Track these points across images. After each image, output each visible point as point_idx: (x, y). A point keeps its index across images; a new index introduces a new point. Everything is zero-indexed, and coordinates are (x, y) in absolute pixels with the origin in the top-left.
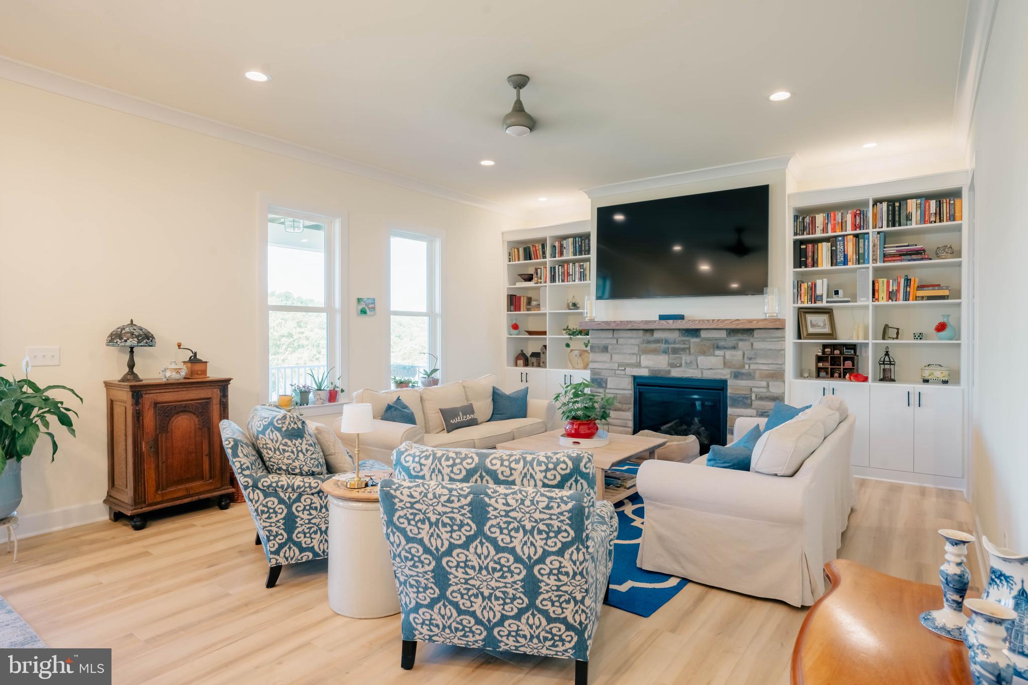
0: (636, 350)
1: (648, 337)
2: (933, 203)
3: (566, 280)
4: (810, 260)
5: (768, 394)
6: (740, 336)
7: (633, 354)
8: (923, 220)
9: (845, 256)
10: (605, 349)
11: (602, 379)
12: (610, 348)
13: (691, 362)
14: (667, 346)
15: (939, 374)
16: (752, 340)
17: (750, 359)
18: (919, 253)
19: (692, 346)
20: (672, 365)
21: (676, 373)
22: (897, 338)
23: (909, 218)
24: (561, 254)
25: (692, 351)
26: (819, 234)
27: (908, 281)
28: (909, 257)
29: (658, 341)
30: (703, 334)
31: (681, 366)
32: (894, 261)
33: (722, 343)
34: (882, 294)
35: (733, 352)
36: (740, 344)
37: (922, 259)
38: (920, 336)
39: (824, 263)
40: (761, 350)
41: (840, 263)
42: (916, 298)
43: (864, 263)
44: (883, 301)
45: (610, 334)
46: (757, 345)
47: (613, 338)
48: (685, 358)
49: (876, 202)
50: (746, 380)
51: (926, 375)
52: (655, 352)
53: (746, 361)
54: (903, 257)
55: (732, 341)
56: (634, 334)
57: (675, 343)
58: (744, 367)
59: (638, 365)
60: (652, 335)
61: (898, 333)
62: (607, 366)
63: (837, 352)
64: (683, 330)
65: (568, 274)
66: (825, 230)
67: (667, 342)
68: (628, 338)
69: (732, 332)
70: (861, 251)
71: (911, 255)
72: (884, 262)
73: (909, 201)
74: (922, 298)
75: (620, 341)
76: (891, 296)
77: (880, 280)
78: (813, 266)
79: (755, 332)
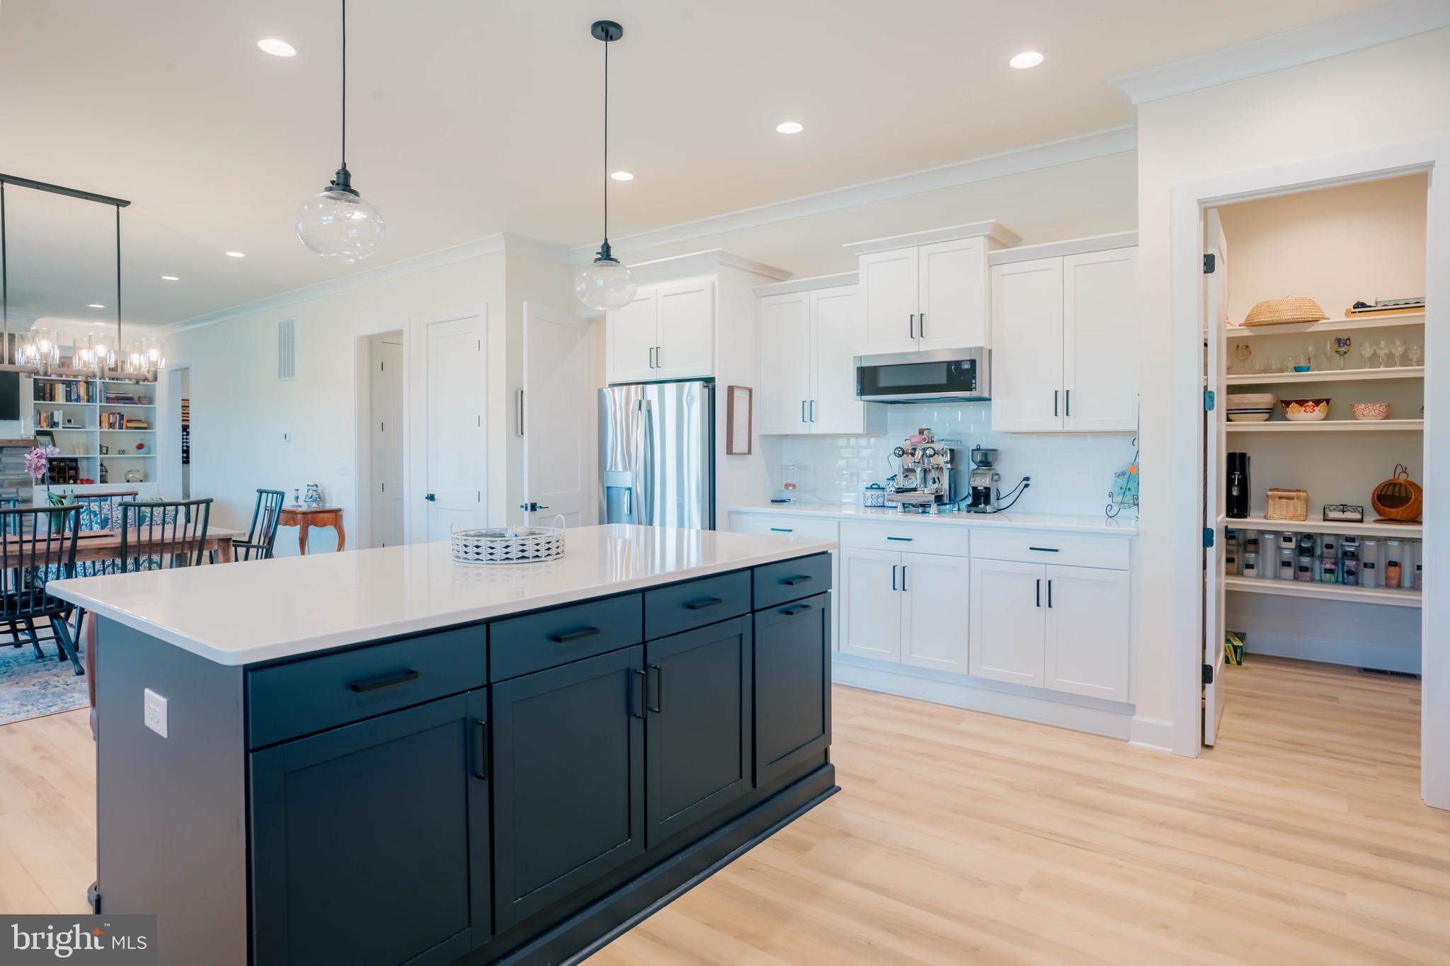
4: (46, 396)
9: (79, 396)
15: (138, 476)
18: (129, 400)
22: (107, 453)
27: (122, 417)
28: (123, 401)
32: (114, 403)
34: (105, 424)
37: (132, 403)
38: (123, 452)
39: (61, 399)
40: (8, 463)
41: (74, 400)
42: (127, 428)
43: (92, 402)
44: (105, 429)
46: (6, 459)
51: (130, 477)
54: (120, 401)
61: (107, 450)
63: (62, 464)
70: (91, 394)
71: (125, 399)
72: (107, 403)
74: (131, 428)
76: (111, 425)
77: (104, 414)
78: (50, 400)
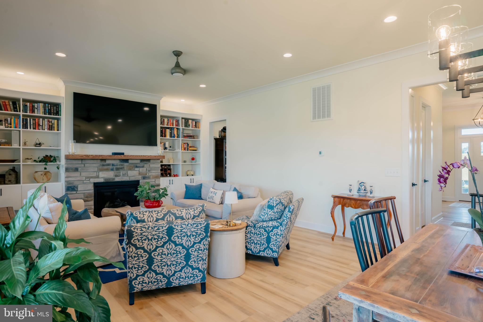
0: (96, 169)
1: (103, 163)
2: (194, 122)
3: (37, 128)
4: (164, 135)
5: (155, 184)
6: (145, 162)
7: (94, 172)
8: (192, 127)
9: (174, 135)
10: (76, 170)
11: (74, 186)
12: (79, 169)
13: (125, 174)
14: (113, 167)
15: (191, 173)
16: (149, 163)
17: (149, 171)
19: (125, 166)
20: (116, 176)
21: (117, 179)
23: (189, 125)
24: (33, 111)
25: (125, 169)
26: (165, 126)
27: (188, 145)
28: (189, 137)
29: (109, 165)
30: (130, 161)
31: (120, 176)
32: (186, 138)
33: (138, 165)
34: (183, 148)
35: (143, 169)
36: (145, 165)
37: (192, 138)
38: (185, 161)
39: (168, 137)
40: (153, 167)
41: (173, 137)
42: (190, 150)
43: (179, 138)
44: (183, 151)
45: (80, 162)
46: (152, 166)
47: (82, 164)
48: (122, 172)
49: (182, 118)
50: (148, 179)
51: (188, 173)
52: (107, 170)
53: (147, 172)
55: (142, 164)
56: (95, 161)
57: (117, 165)
58: (147, 174)
59: (98, 177)
60: (105, 162)
62: (78, 179)
63: (166, 167)
64: (121, 159)
65: (39, 125)
66: (168, 124)
67: (113, 165)
68: (91, 163)
69: (142, 160)
70: (178, 134)
72: (184, 138)
73: (189, 120)
75: (86, 165)
76: (185, 149)
77: (183, 144)
78: (165, 137)
79: (151, 160)
